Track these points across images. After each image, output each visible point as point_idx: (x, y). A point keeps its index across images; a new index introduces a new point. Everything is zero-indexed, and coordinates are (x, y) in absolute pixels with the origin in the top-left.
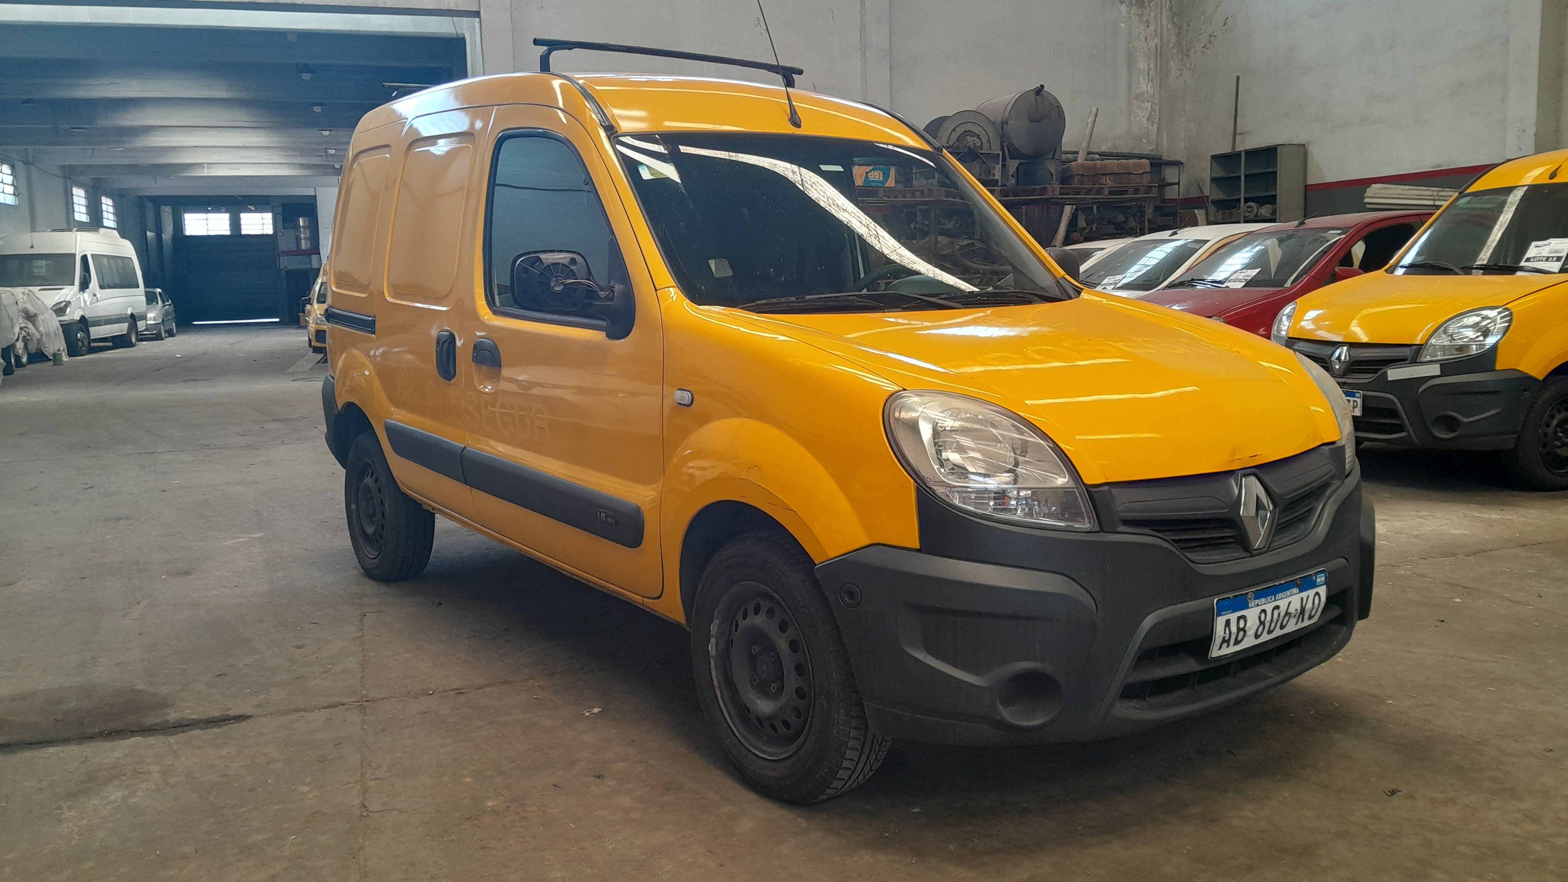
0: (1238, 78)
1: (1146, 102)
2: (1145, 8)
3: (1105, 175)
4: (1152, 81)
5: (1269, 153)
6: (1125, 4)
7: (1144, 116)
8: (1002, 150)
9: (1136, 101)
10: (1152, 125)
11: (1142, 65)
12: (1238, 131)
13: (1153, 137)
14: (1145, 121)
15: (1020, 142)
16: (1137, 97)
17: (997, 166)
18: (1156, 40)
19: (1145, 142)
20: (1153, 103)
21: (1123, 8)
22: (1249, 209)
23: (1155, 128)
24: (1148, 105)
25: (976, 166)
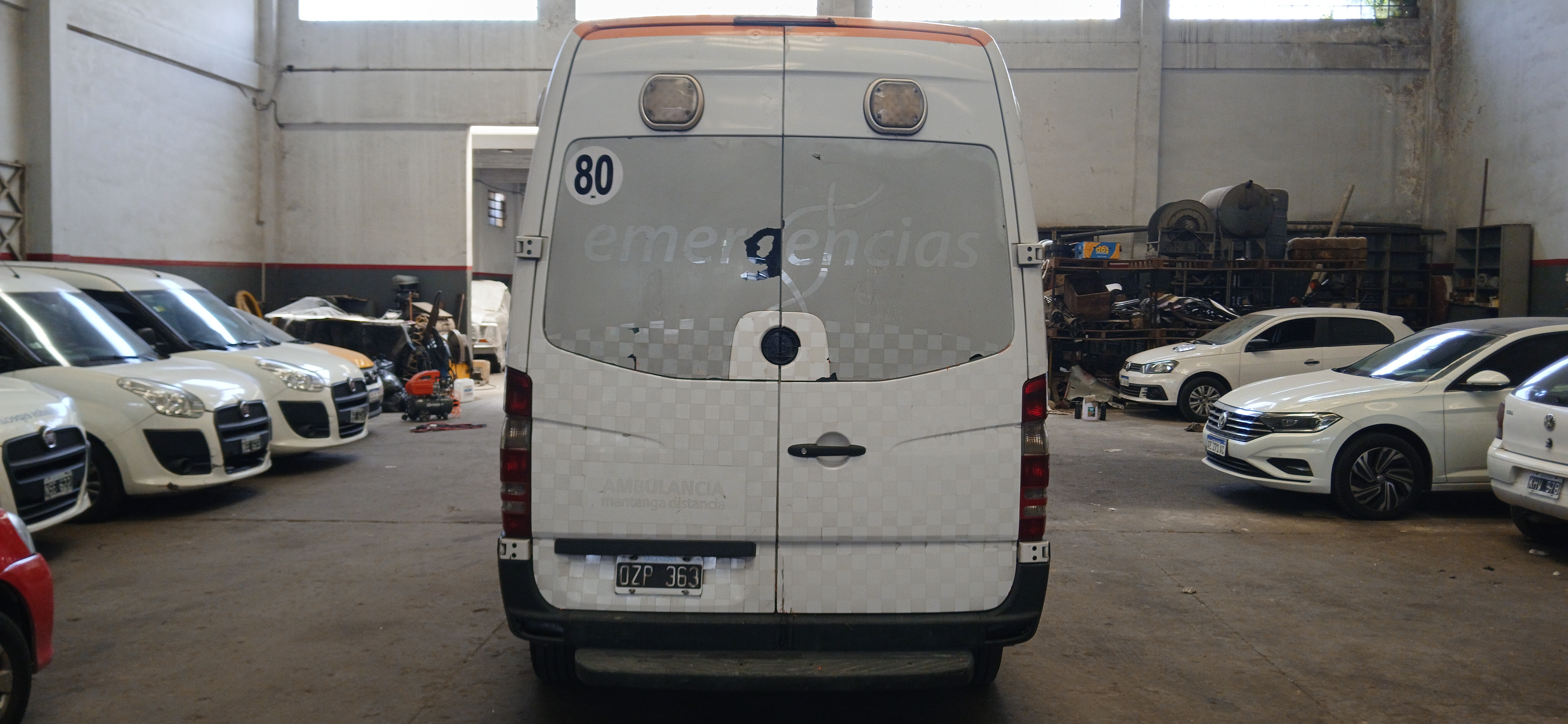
0: (1487, 161)
1: (1412, 178)
2: (1413, 96)
3: (1322, 249)
4: (1418, 159)
5: (1495, 231)
6: (1391, 94)
7: (1409, 190)
8: (1217, 230)
9: (1401, 177)
10: (1418, 199)
11: (1408, 145)
12: (1487, 207)
13: (1418, 209)
14: (1410, 194)
15: (1232, 225)
16: (1402, 173)
17: (1211, 244)
18: (1423, 123)
19: (1409, 212)
20: (1418, 178)
21: (1390, 97)
22: (1481, 279)
23: (1421, 200)
24: (1413, 180)
25: (1192, 243)
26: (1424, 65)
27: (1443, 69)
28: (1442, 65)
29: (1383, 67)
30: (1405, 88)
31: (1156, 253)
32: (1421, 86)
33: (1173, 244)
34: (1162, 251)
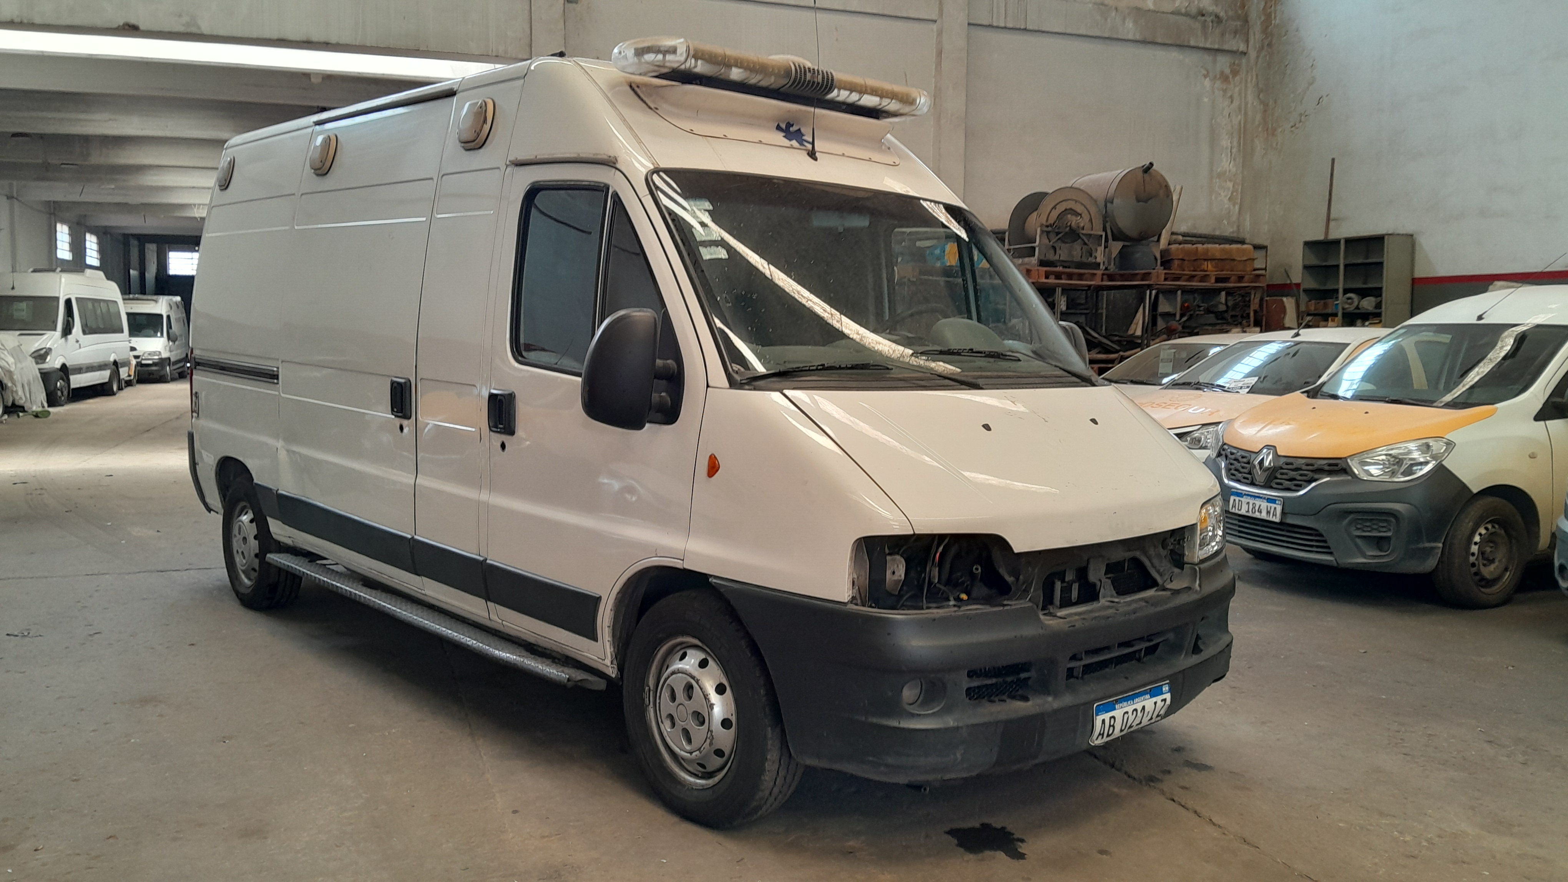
0: (1333, 160)
1: (1228, 183)
2: (1229, 82)
3: (1205, 260)
4: (1234, 160)
5: (1376, 242)
6: (1208, 79)
7: (1226, 196)
8: (1105, 229)
9: (1217, 180)
10: (1234, 206)
11: (1225, 142)
12: (1332, 216)
13: (1234, 218)
14: (1226, 201)
15: (1125, 221)
16: (1220, 175)
17: (1099, 248)
18: (1240, 117)
19: (1226, 223)
20: (1235, 182)
21: (1207, 83)
22: (1349, 301)
23: (1238, 209)
24: (1230, 185)
25: (1077, 247)
26: (1242, 47)
27: (1263, 53)
28: (1262, 48)
29: (1201, 45)
30: (1222, 73)
31: (1034, 260)
32: (1238, 71)
33: (1054, 248)
34: (1042, 258)
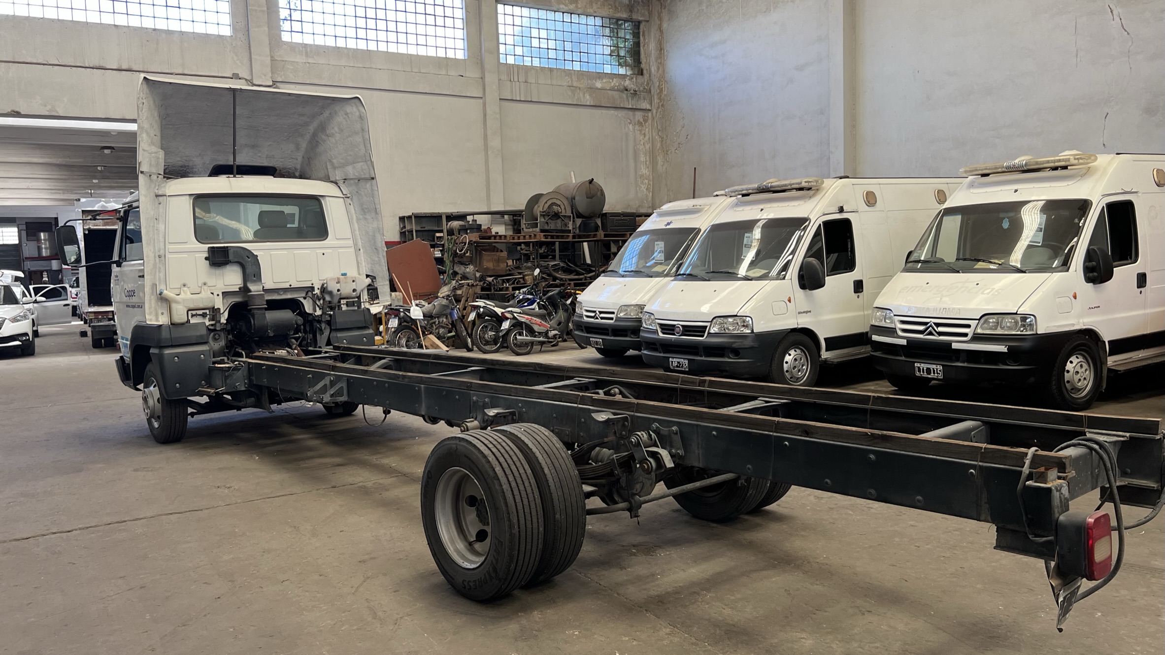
0: (695, 168)
1: (645, 180)
2: (643, 126)
4: (648, 168)
6: (632, 125)
7: (644, 188)
8: (572, 213)
9: (640, 179)
10: (649, 193)
11: (642, 159)
13: (650, 199)
14: (645, 190)
15: (582, 208)
16: (642, 176)
17: (570, 222)
18: (649, 145)
20: (649, 180)
21: (631, 127)
23: (651, 194)
24: (647, 181)
25: (559, 221)
26: (648, 107)
27: (660, 110)
28: (658, 108)
29: (627, 107)
30: (639, 121)
31: (538, 229)
32: (648, 120)
33: (547, 223)
34: (542, 228)
